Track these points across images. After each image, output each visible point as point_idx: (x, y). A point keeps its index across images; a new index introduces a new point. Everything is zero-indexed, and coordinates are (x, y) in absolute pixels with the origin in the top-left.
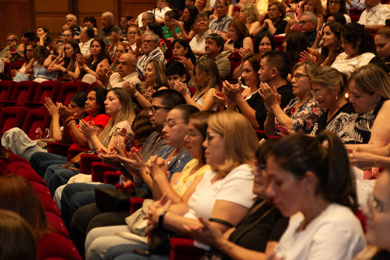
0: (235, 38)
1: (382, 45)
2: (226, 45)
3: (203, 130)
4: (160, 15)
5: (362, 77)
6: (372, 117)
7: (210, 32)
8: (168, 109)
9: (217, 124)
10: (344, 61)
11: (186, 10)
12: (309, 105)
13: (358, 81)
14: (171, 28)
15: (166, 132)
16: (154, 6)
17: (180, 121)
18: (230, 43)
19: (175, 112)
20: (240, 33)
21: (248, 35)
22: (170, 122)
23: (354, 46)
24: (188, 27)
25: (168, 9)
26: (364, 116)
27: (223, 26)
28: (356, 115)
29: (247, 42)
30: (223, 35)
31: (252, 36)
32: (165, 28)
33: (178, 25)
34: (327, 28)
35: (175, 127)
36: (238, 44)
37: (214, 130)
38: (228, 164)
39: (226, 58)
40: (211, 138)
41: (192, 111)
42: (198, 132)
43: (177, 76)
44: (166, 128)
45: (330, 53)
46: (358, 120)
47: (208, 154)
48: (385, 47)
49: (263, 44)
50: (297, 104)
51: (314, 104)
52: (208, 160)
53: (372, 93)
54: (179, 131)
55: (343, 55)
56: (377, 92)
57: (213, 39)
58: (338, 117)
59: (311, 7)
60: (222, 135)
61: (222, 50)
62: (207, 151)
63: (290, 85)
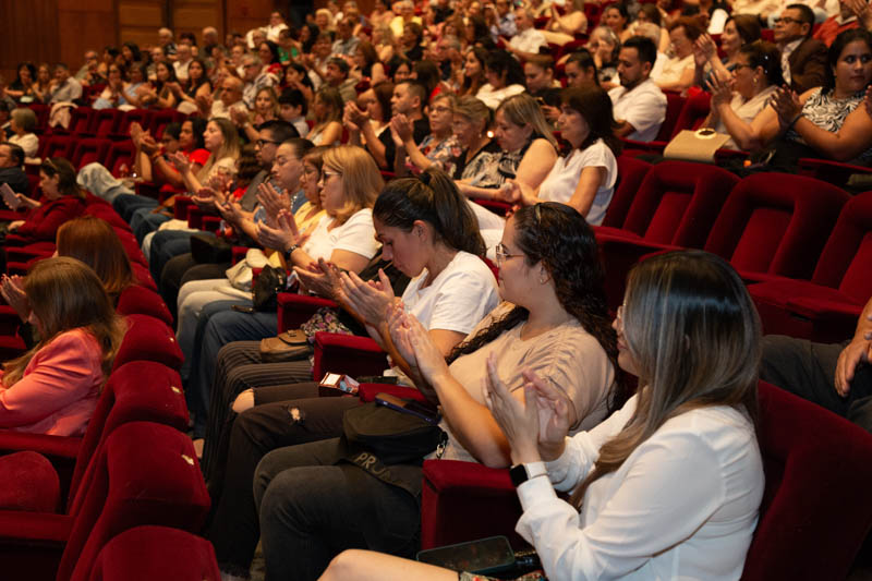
0: (363, 64)
1: (533, 76)
2: (352, 72)
3: (318, 164)
4: (274, 33)
5: (513, 105)
6: (518, 158)
7: (333, 55)
8: (278, 143)
9: (334, 160)
10: (489, 94)
11: (305, 28)
12: (448, 145)
13: (507, 110)
14: (288, 48)
15: (275, 172)
16: (266, 22)
17: (292, 158)
18: (357, 69)
19: (286, 148)
20: (370, 58)
21: (379, 61)
22: (280, 160)
23: (500, 76)
24: (307, 48)
25: (283, 26)
26: (509, 157)
27: (348, 49)
28: (500, 155)
29: (377, 69)
30: (349, 61)
31: (382, 63)
32: (280, 49)
33: (294, 46)
34: (471, 55)
35: (286, 165)
36: (367, 72)
37: (329, 167)
38: (348, 207)
39: (351, 88)
40: (326, 177)
41: (307, 146)
42: (312, 167)
44: (275, 168)
45: (472, 83)
46: (502, 160)
47: (324, 196)
48: (537, 78)
49: (400, 73)
50: (432, 142)
51: (453, 143)
52: (324, 204)
53: (522, 125)
54: (292, 169)
55: (488, 87)
56: (529, 124)
57: (336, 63)
58: (479, 157)
59: (453, 30)
60: (340, 173)
61: (346, 77)
62: (322, 192)
63: (425, 120)
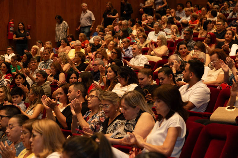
0: (54, 73)
1: (142, 79)
2: (49, 77)
3: (30, 129)
4: (8, 58)
6: (135, 123)
7: (39, 69)
8: (10, 117)
9: (38, 127)
10: (119, 88)
11: (25, 55)
12: (98, 116)
14: (15, 66)
15: (8, 133)
16: (5, 52)
17: (16, 125)
18: (51, 76)
19: (13, 120)
20: (58, 70)
21: (63, 72)
22: (10, 126)
23: (126, 80)
24: (25, 65)
25: (13, 55)
26: (130, 122)
27: (47, 66)
28: (125, 121)
29: (62, 76)
30: (47, 71)
31: (64, 72)
32: (11, 66)
33: (19, 65)
34: (110, 69)
35: (13, 129)
36: (57, 77)
37: (36, 131)
38: (45, 152)
39: (48, 85)
40: (34, 136)
41: (25, 119)
42: (26, 131)
43: (18, 95)
44: (8, 130)
45: (111, 83)
46: (126, 124)
47: (33, 146)
48: (144, 80)
50: (90, 114)
51: (101, 115)
52: (33, 150)
53: (134, 107)
54: (16, 131)
55: (119, 84)
57: (40, 73)
58: (115, 122)
59: (100, 56)
60: (41, 134)
61: (46, 80)
62: (32, 144)
63: (86, 102)
